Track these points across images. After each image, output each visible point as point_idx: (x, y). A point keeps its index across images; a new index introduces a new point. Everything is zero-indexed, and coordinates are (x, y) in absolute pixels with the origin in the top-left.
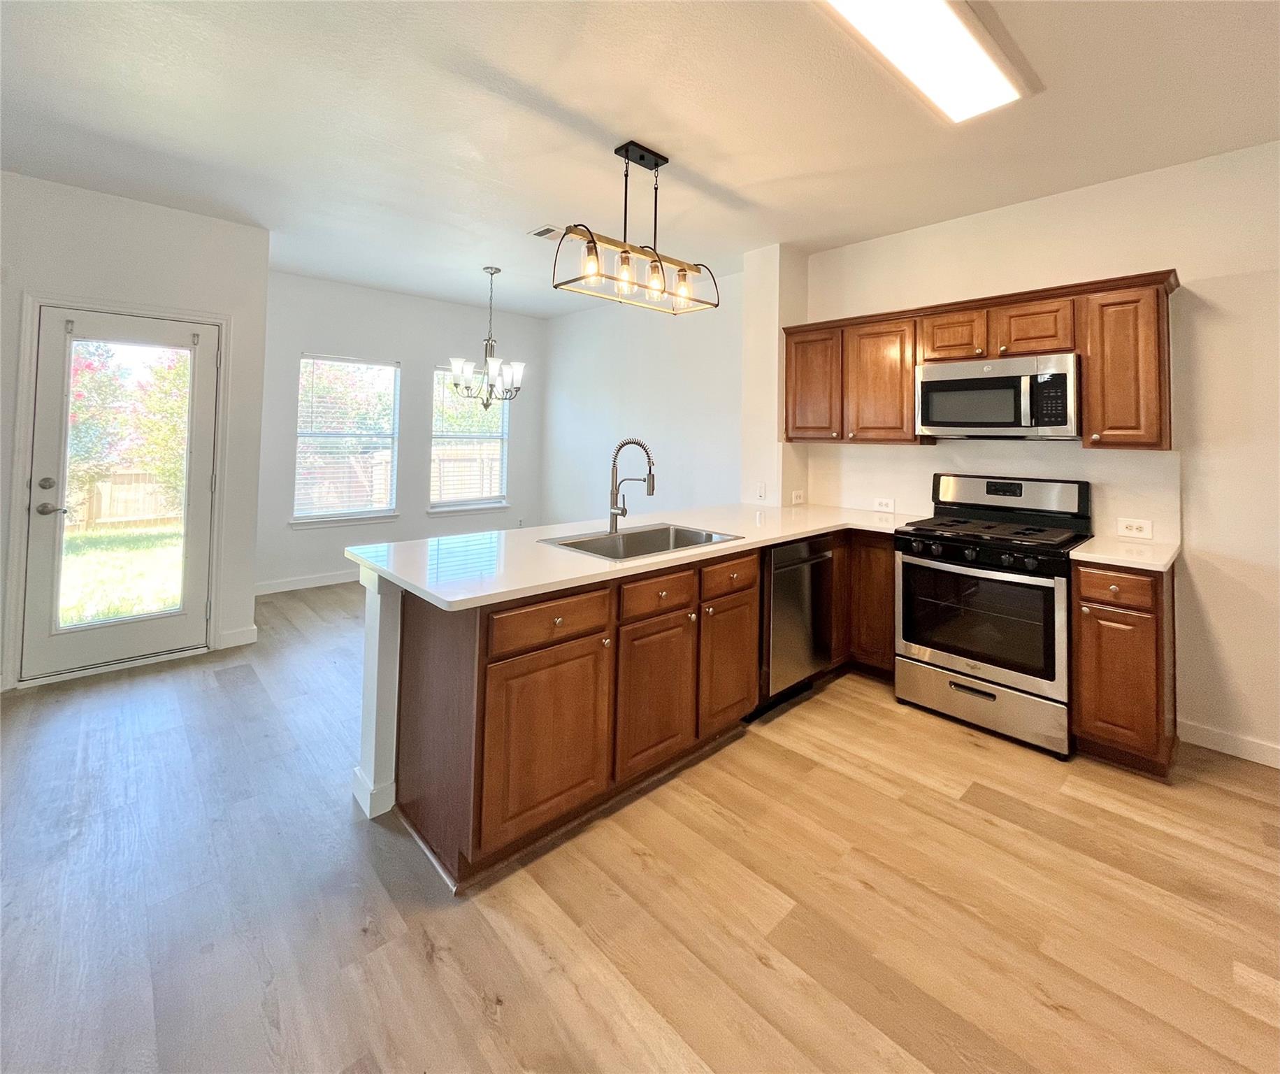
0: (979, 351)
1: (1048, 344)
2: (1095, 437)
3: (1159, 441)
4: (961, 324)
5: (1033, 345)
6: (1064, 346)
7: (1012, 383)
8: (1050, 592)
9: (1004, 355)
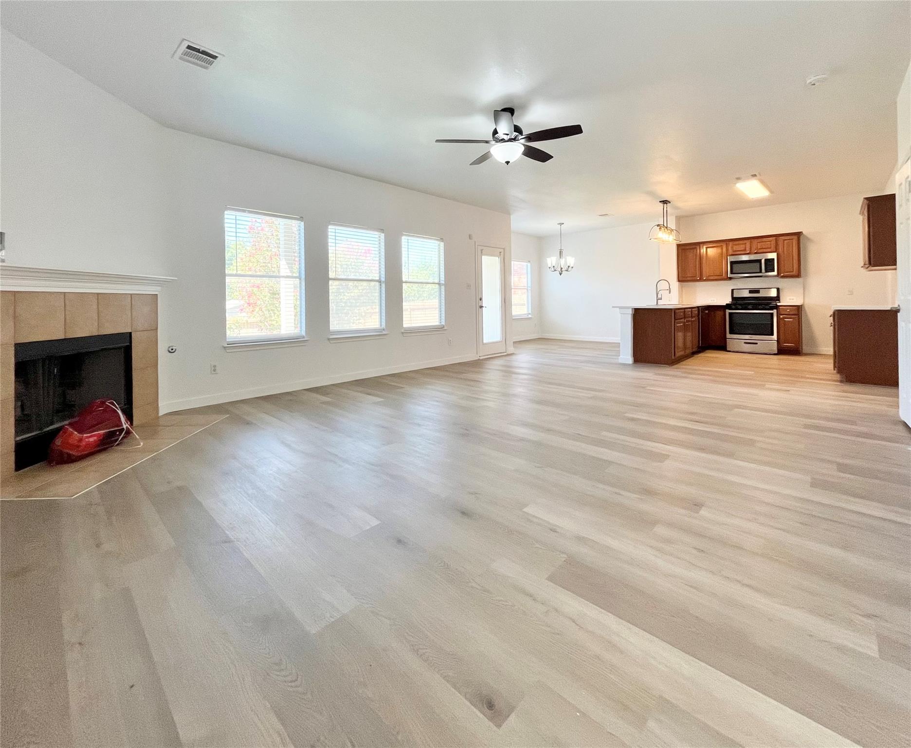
0: (748, 252)
1: (769, 250)
2: (782, 275)
3: (798, 276)
4: (743, 244)
5: (765, 250)
6: (773, 251)
7: (759, 261)
8: (772, 314)
9: (756, 253)
